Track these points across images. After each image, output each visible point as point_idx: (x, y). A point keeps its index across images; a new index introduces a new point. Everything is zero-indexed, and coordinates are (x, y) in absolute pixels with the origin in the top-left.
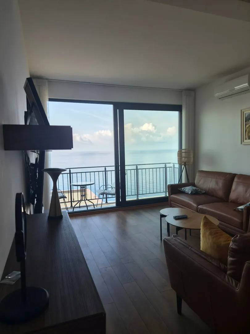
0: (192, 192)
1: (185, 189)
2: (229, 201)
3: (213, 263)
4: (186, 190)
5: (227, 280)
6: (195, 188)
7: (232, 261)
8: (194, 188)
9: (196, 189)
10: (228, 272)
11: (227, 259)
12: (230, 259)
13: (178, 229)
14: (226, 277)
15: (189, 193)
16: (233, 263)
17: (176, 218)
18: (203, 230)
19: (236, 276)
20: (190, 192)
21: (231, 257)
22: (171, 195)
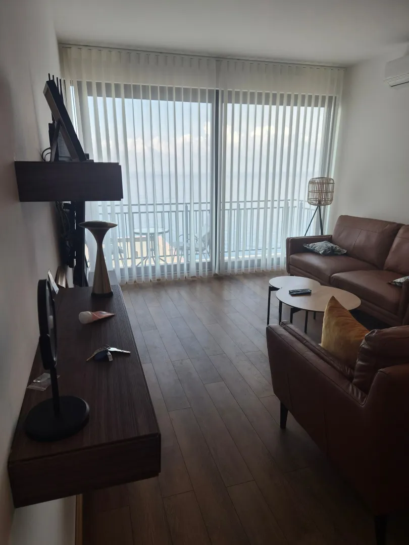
0: (325, 251)
1: (313, 247)
2: (385, 268)
3: (335, 365)
4: (315, 248)
5: (351, 390)
6: (332, 245)
7: (361, 366)
8: (330, 245)
9: (332, 247)
10: (355, 380)
11: (355, 363)
12: (359, 363)
13: (294, 310)
14: (351, 387)
15: (321, 253)
16: (362, 368)
17: (294, 294)
18: (327, 318)
19: (364, 387)
20: (322, 251)
21: (362, 360)
22: (291, 254)
